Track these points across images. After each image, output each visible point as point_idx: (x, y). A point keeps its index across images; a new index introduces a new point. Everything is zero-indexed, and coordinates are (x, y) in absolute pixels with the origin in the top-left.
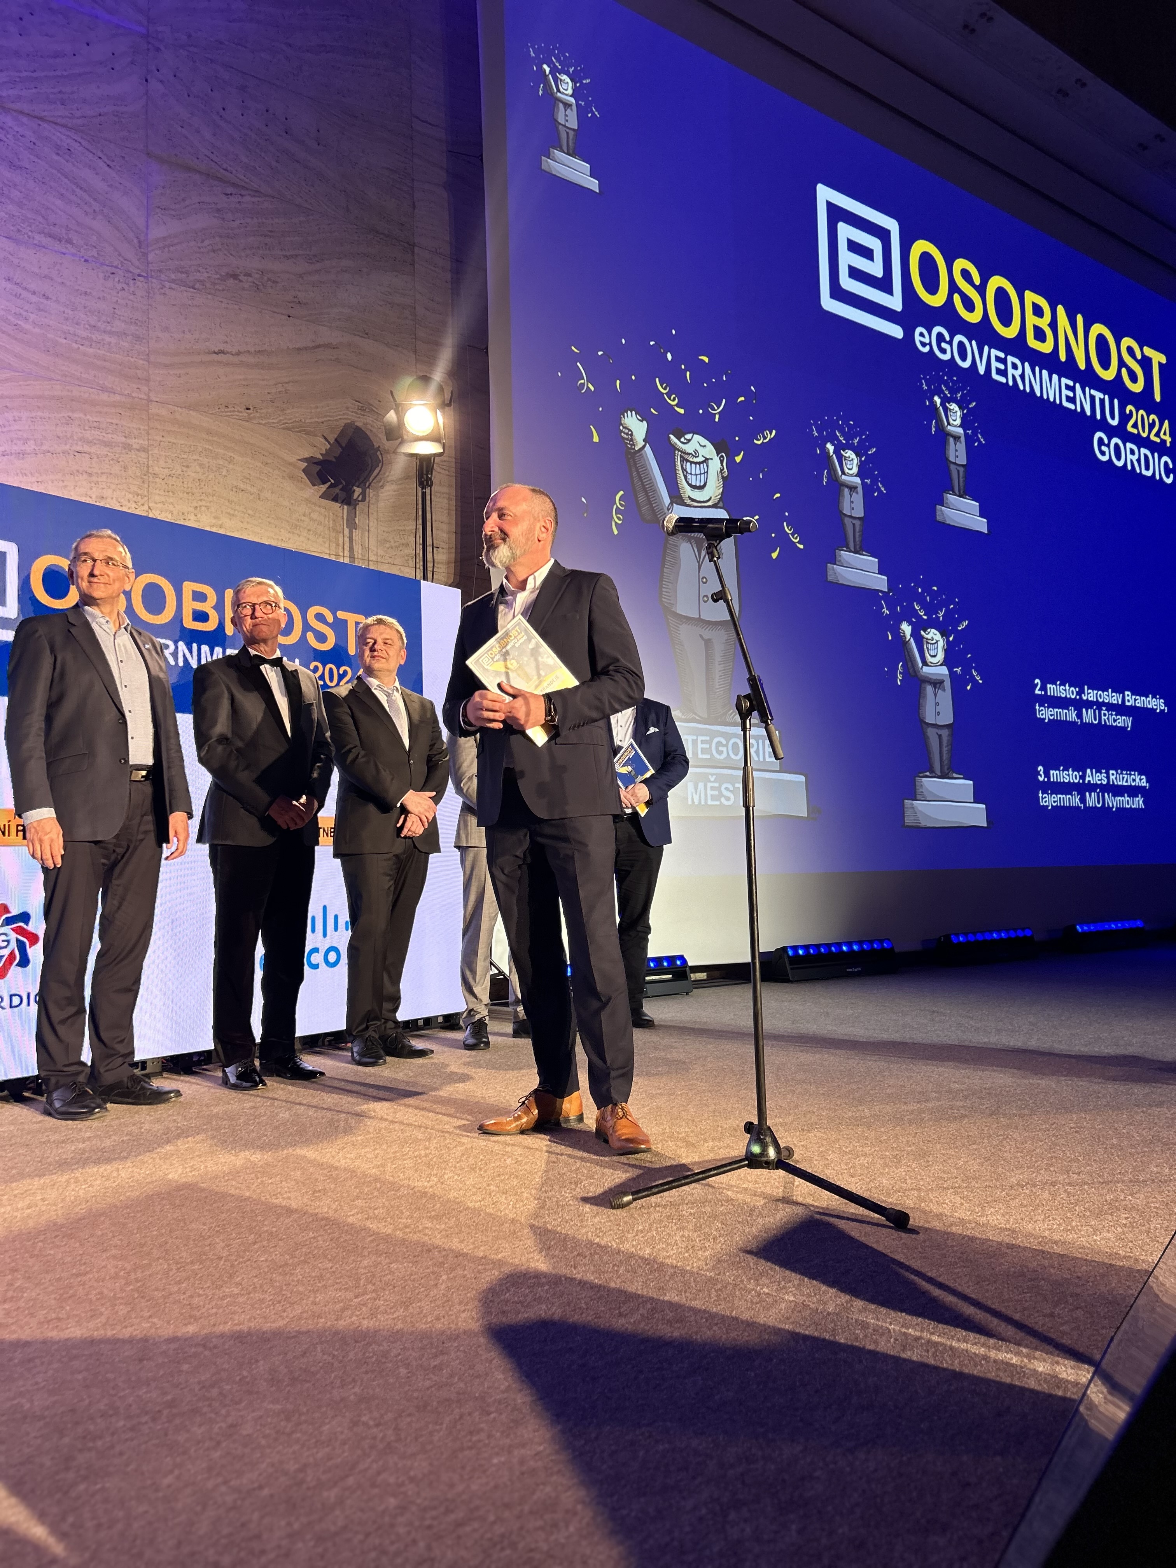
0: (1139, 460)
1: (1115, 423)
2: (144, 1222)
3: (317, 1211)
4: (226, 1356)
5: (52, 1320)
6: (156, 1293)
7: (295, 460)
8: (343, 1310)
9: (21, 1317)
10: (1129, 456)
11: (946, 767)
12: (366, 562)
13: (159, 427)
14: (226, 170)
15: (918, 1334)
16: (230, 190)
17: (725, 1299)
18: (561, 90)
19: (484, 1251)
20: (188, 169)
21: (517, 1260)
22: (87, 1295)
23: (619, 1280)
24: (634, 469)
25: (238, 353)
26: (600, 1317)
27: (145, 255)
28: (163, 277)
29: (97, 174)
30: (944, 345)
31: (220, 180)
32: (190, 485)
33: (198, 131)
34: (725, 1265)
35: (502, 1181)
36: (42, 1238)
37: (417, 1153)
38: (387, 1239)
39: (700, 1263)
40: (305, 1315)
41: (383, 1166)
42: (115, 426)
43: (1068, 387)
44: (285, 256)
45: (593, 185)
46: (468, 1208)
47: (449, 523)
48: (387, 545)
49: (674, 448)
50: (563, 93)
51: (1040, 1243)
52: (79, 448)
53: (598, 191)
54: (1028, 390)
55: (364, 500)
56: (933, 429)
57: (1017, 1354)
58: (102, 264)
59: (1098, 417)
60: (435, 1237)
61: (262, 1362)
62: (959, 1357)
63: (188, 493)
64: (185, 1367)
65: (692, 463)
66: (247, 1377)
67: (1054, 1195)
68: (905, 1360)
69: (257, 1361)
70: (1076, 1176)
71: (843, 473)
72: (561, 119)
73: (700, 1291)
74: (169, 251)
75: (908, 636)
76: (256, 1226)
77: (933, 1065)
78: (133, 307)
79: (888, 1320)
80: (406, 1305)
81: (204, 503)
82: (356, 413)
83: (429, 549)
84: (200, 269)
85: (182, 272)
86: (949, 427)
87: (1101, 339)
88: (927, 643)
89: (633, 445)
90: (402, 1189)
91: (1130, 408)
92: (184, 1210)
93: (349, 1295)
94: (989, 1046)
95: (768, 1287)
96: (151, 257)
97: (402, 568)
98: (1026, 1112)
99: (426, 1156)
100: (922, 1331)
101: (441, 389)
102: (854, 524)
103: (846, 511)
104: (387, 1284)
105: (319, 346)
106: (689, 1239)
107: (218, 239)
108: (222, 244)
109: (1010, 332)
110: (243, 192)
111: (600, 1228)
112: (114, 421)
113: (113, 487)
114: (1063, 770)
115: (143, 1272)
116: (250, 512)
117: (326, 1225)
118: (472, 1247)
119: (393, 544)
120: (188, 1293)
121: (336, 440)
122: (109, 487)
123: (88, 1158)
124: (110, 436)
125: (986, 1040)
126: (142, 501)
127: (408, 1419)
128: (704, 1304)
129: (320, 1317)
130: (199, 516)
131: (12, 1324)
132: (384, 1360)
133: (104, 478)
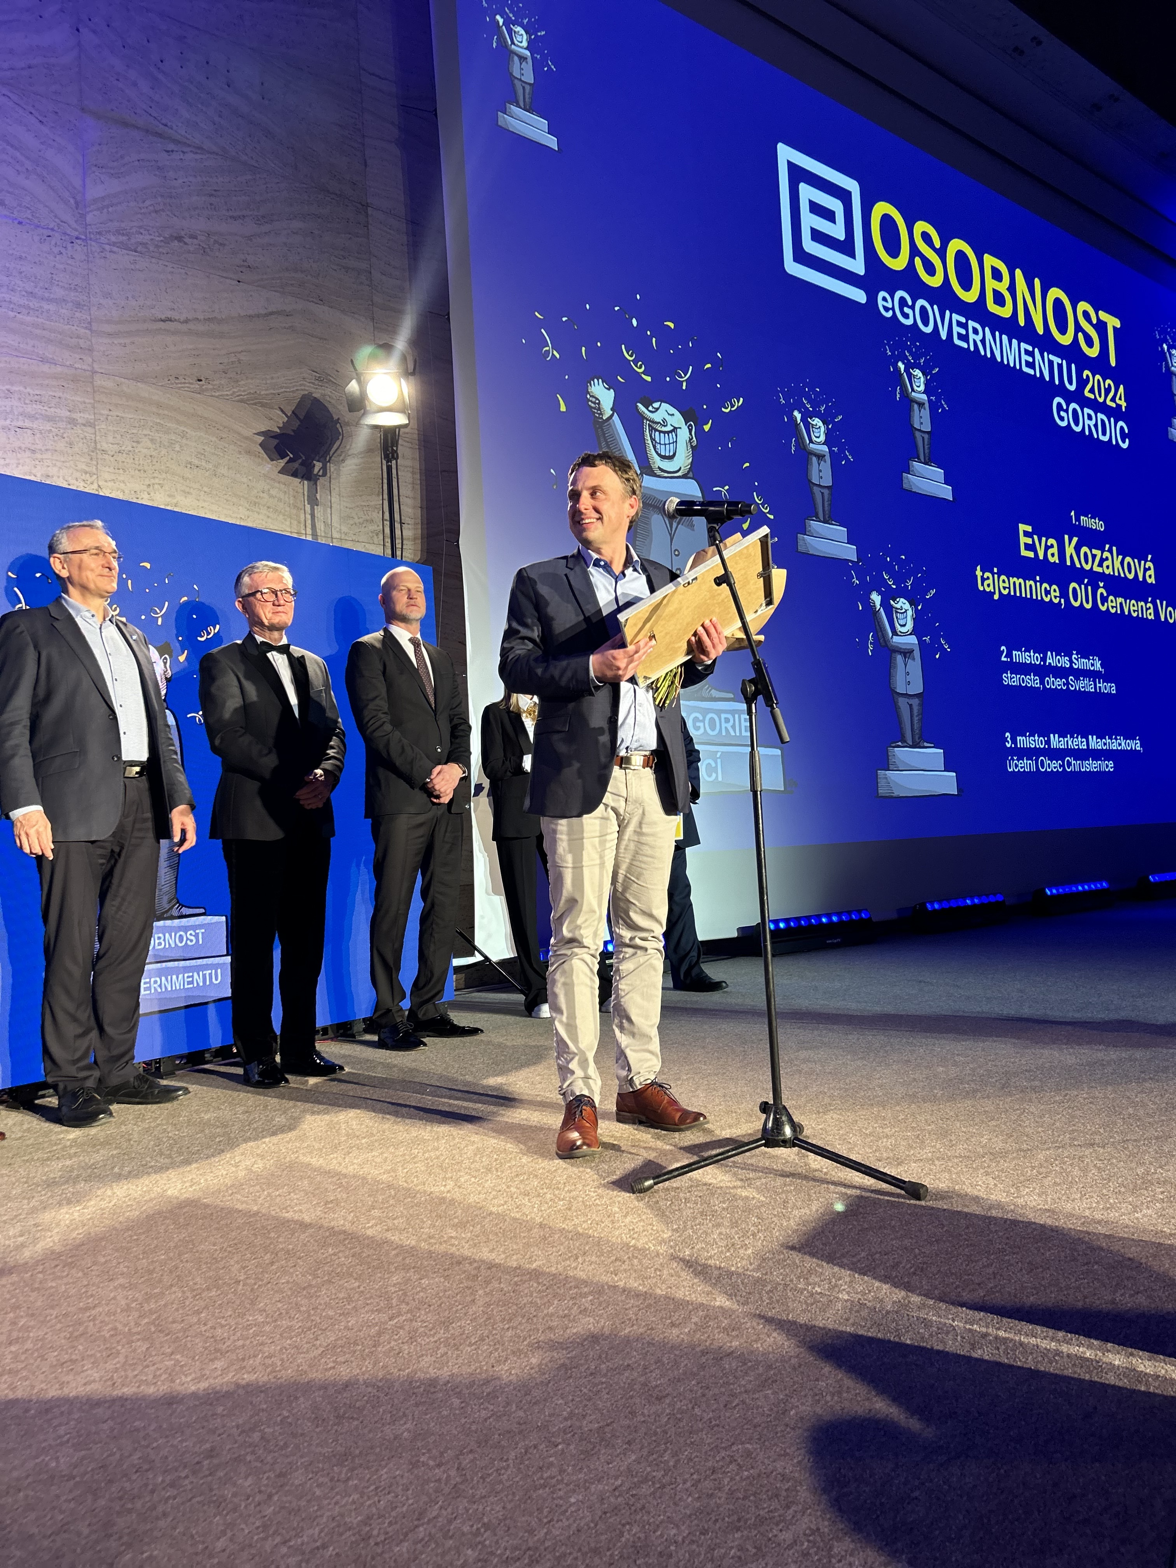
0: (1096, 426)
1: (1072, 388)
2: (149, 1245)
3: (332, 1224)
4: (262, 1395)
5: (66, 1362)
6: (174, 1325)
7: (251, 434)
8: (380, 1334)
9: (32, 1361)
10: (1087, 422)
11: (917, 737)
12: (330, 539)
13: (105, 400)
14: (166, 125)
15: (984, 1330)
16: (171, 147)
17: (778, 1301)
18: (516, 42)
19: (517, 1260)
20: (125, 124)
21: (553, 1269)
22: (99, 1332)
23: (664, 1287)
24: (602, 439)
25: (186, 321)
26: (652, 1329)
27: (83, 216)
28: (103, 239)
29: (29, 130)
30: (906, 310)
31: (160, 135)
32: (141, 462)
33: (135, 84)
34: (771, 1263)
35: (521, 1181)
36: (40, 1268)
37: (427, 1155)
38: (412, 1251)
39: (744, 1262)
40: (339, 1342)
41: (394, 1170)
42: (58, 400)
43: (1027, 352)
44: (231, 217)
45: (552, 142)
46: (491, 1214)
47: (414, 498)
48: (351, 522)
49: (642, 417)
50: (518, 46)
51: (1083, 1224)
52: (20, 424)
53: (556, 149)
54: (989, 355)
55: (324, 475)
56: (898, 396)
57: (1089, 1347)
58: (38, 226)
59: (1057, 382)
60: (463, 1247)
61: (302, 1399)
62: (1031, 1353)
63: (139, 470)
64: (220, 1410)
65: (660, 432)
66: (288, 1417)
67: (1085, 1171)
68: (977, 1360)
69: (296, 1398)
70: (1102, 1150)
71: (811, 441)
72: (516, 73)
73: (750, 1293)
74: (108, 212)
75: (878, 606)
76: (270, 1244)
77: (932, 1037)
78: (72, 272)
79: (950, 1317)
80: (446, 1324)
81: (157, 481)
82: (313, 383)
83: (397, 526)
84: (141, 231)
85: (123, 235)
86: (913, 394)
87: (1058, 302)
88: (897, 612)
89: (601, 414)
90: (418, 1195)
91: (1086, 373)
92: (190, 1229)
93: (384, 1317)
94: (984, 1015)
95: (819, 1286)
96: (89, 218)
97: (367, 545)
98: (1037, 1083)
99: (438, 1158)
100: (987, 1327)
101: (404, 358)
102: (822, 493)
103: (815, 480)
104: (420, 1302)
105: (272, 313)
106: (728, 1237)
107: (160, 199)
108: (165, 204)
109: (970, 297)
110: (185, 149)
111: (633, 1229)
112: (57, 394)
113: (58, 464)
114: (1029, 736)
115: (156, 1302)
116: (205, 489)
117: (345, 1239)
118: (503, 1256)
119: (357, 521)
120: (210, 1324)
121: (293, 412)
122: (55, 465)
123: (78, 1176)
124: (52, 410)
125: (979, 1009)
126: (90, 480)
127: (471, 1456)
128: (757, 1309)
129: (356, 1344)
130: (152, 494)
131: (22, 1369)
132: (432, 1390)
133: (48, 455)
